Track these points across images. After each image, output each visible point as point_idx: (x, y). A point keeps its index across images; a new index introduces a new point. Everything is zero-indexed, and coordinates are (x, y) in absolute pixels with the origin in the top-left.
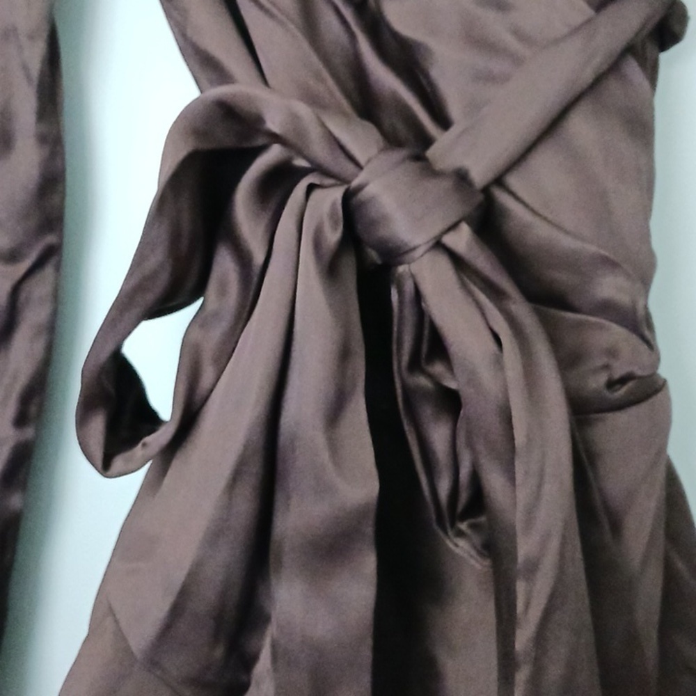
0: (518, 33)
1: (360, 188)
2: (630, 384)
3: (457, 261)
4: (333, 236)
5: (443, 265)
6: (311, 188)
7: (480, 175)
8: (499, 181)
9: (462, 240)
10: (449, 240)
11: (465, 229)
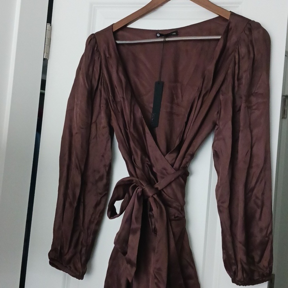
0: (167, 173)
1: (144, 189)
2: (178, 218)
3: (155, 199)
4: (140, 194)
5: (153, 199)
6: (138, 188)
7: (160, 188)
8: (162, 190)
9: (155, 196)
10: (154, 196)
11: (156, 195)
